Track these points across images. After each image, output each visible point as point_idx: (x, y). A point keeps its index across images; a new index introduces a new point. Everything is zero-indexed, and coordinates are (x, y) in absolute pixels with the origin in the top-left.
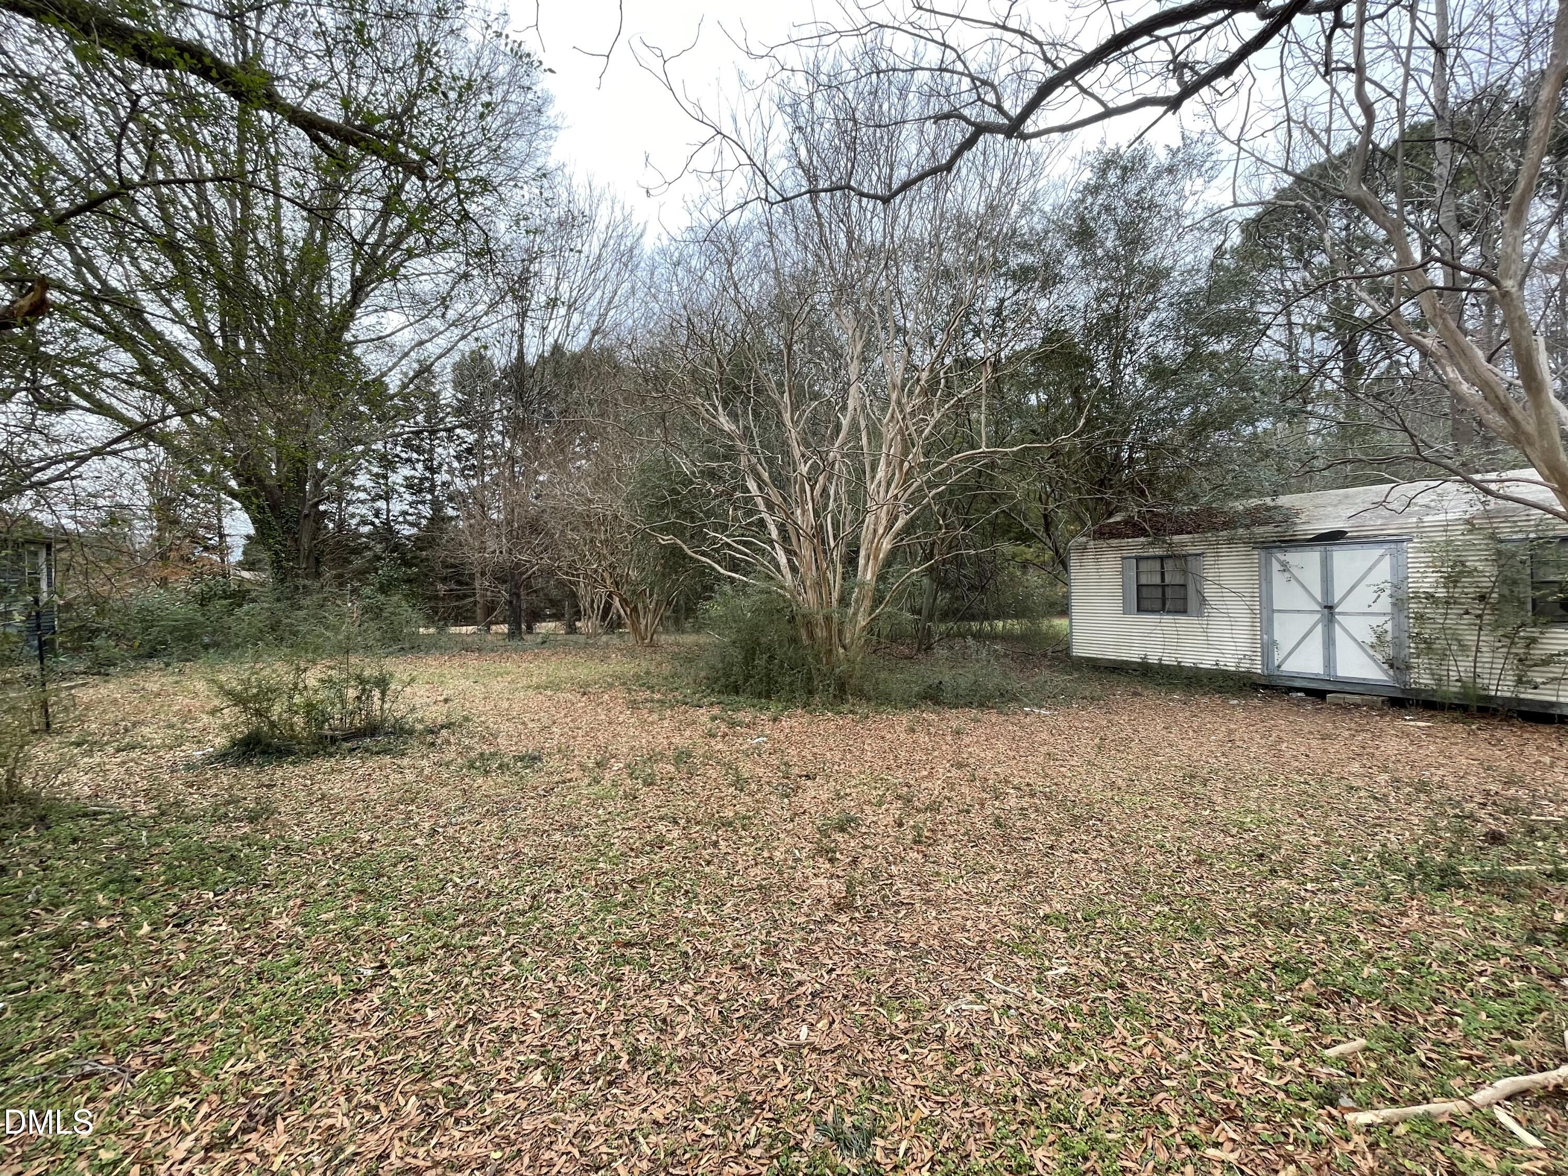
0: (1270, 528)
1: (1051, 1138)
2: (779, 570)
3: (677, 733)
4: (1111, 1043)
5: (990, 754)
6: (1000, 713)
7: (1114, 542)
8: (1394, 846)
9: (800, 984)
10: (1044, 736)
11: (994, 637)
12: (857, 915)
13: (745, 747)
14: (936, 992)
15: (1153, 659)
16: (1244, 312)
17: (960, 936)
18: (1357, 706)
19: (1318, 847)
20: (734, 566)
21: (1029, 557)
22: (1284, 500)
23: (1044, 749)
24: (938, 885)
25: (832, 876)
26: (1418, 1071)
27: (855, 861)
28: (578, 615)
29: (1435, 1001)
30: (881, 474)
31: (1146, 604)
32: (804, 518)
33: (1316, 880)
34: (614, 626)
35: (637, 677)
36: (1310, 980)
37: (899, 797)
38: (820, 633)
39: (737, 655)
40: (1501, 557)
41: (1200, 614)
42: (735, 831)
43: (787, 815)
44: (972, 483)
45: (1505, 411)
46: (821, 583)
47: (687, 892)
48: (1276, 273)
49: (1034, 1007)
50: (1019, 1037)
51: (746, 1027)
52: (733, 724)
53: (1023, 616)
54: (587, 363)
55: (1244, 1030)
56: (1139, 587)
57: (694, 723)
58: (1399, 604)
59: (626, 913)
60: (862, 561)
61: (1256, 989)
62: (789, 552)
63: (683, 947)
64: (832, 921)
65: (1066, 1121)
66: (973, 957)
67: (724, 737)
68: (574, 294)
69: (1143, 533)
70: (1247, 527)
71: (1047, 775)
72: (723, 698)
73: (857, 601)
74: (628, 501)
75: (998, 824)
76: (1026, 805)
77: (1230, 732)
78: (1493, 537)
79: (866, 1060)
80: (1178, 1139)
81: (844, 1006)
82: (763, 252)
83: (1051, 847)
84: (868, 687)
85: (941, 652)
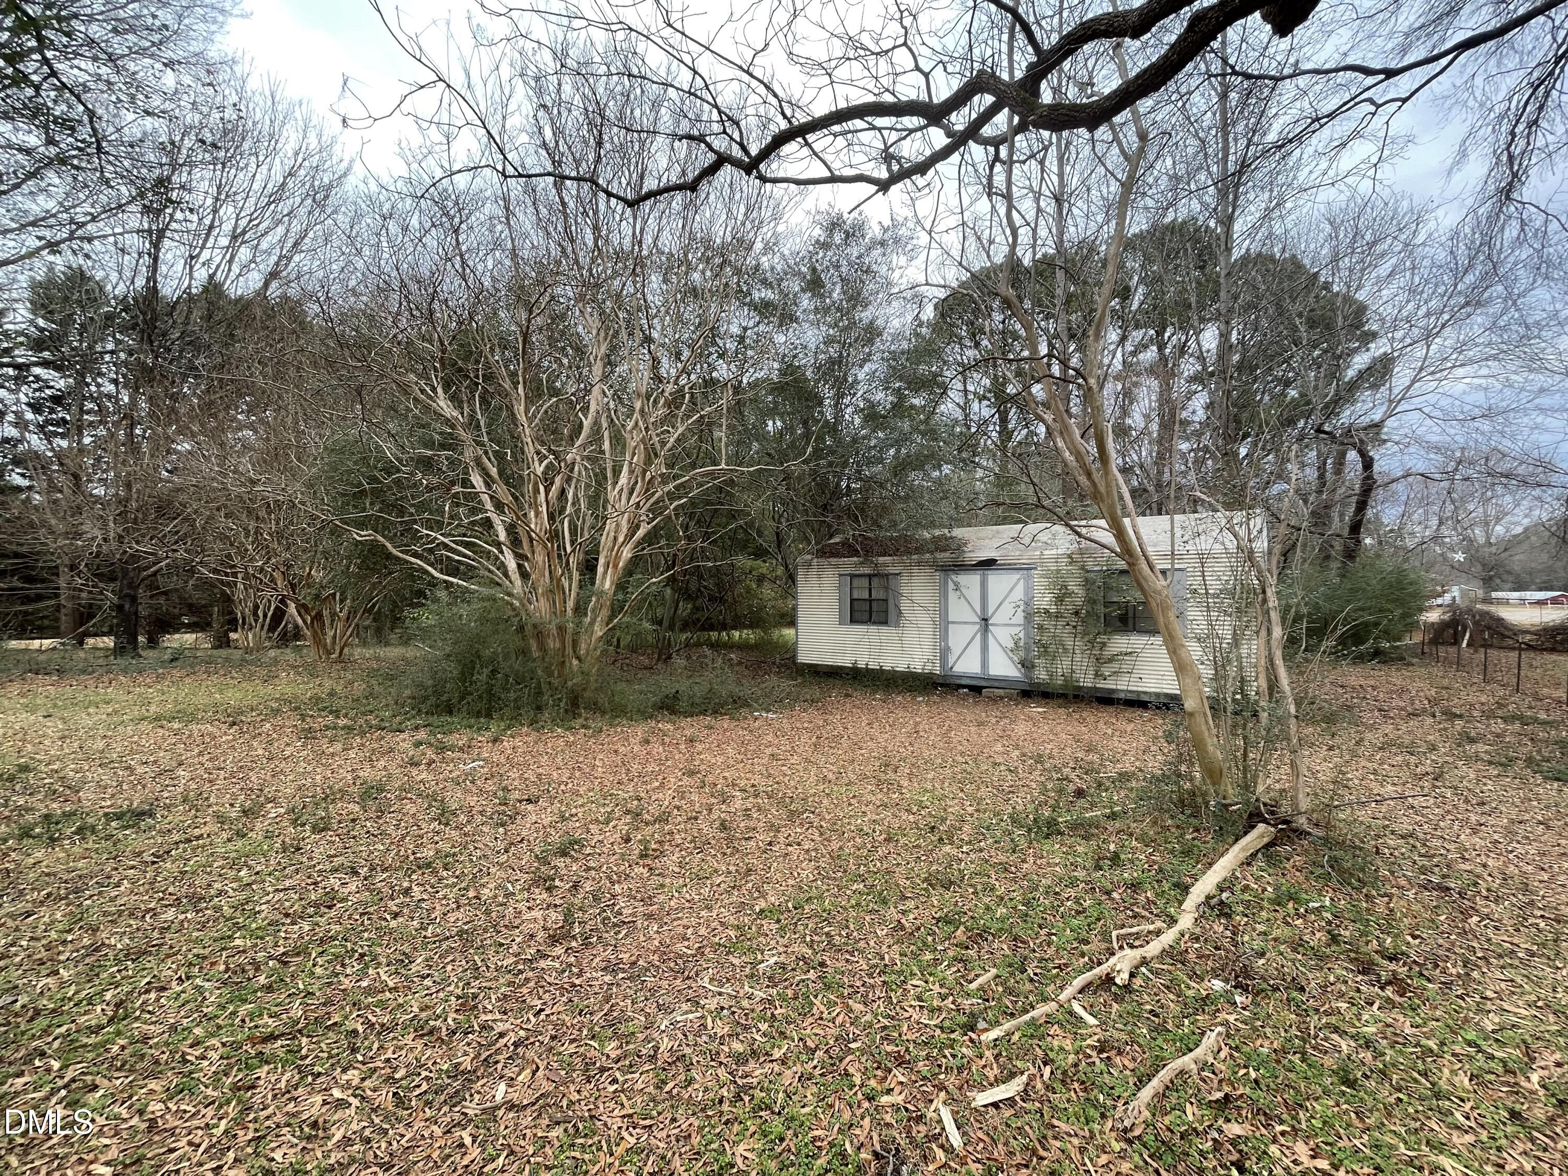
0: (947, 554)
1: (752, 1129)
2: (506, 575)
3: (367, 765)
4: (811, 1020)
5: (720, 759)
6: (732, 719)
7: (833, 561)
8: (1020, 808)
9: (502, 1035)
10: (770, 738)
11: (731, 646)
12: (574, 944)
13: (454, 775)
14: (651, 1009)
15: (861, 665)
16: (936, 375)
17: (680, 947)
18: (1002, 698)
19: (972, 815)
20: (454, 569)
21: (764, 571)
22: (958, 532)
23: (768, 751)
24: (662, 897)
25: (549, 906)
26: (1028, 986)
27: (575, 886)
28: (233, 624)
29: (1040, 927)
30: (623, 480)
31: (857, 616)
32: (538, 523)
33: (969, 843)
34: (290, 637)
35: (316, 699)
36: (962, 928)
37: (628, 812)
38: (553, 644)
39: (452, 669)
40: (1087, 583)
41: (897, 625)
42: (435, 872)
43: (501, 845)
44: (713, 497)
45: (1089, 474)
46: (556, 589)
47: (362, 955)
48: (957, 348)
49: (745, 1003)
50: (730, 1036)
51: (429, 1103)
52: (442, 749)
53: (757, 627)
54: (258, 312)
55: (915, 982)
56: (852, 600)
57: (391, 750)
58: (1028, 617)
59: (270, 997)
60: (600, 569)
61: (925, 944)
62: (519, 556)
63: (350, 1025)
64: (545, 956)
65: (768, 1107)
66: (691, 965)
67: (429, 764)
68: (243, 223)
69: (855, 553)
70: (932, 552)
71: (770, 775)
72: (434, 719)
73: (593, 610)
74: (310, 485)
75: (723, 827)
76: (750, 806)
77: (917, 724)
78: (1083, 568)
79: (571, 1103)
80: (860, 1096)
81: (552, 1048)
82: (499, 228)
83: (770, 844)
84: (603, 699)
85: (679, 662)
